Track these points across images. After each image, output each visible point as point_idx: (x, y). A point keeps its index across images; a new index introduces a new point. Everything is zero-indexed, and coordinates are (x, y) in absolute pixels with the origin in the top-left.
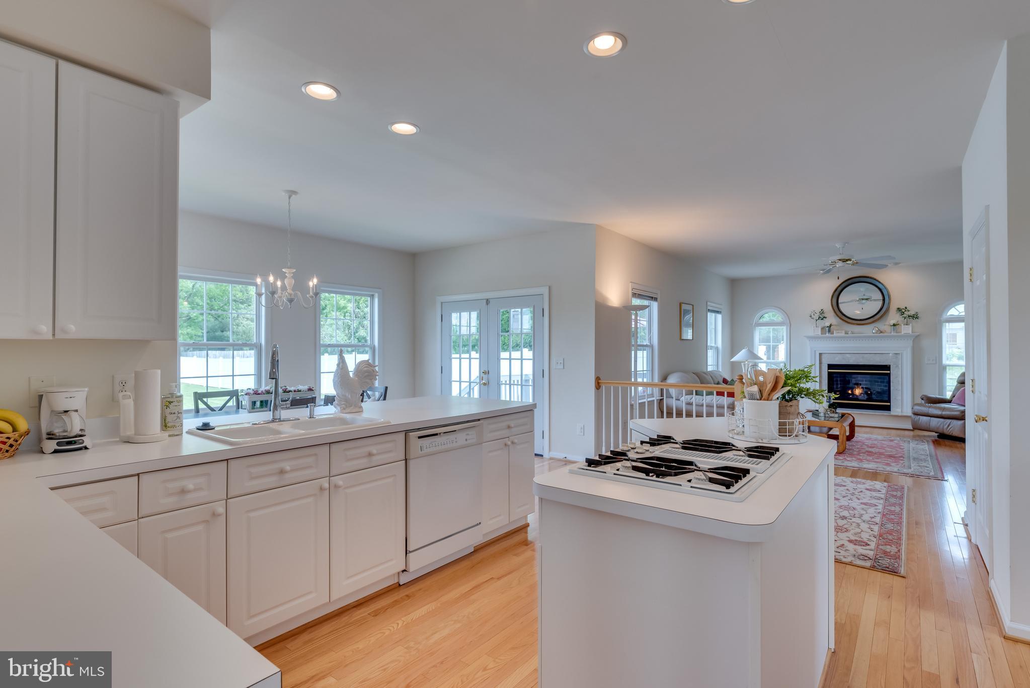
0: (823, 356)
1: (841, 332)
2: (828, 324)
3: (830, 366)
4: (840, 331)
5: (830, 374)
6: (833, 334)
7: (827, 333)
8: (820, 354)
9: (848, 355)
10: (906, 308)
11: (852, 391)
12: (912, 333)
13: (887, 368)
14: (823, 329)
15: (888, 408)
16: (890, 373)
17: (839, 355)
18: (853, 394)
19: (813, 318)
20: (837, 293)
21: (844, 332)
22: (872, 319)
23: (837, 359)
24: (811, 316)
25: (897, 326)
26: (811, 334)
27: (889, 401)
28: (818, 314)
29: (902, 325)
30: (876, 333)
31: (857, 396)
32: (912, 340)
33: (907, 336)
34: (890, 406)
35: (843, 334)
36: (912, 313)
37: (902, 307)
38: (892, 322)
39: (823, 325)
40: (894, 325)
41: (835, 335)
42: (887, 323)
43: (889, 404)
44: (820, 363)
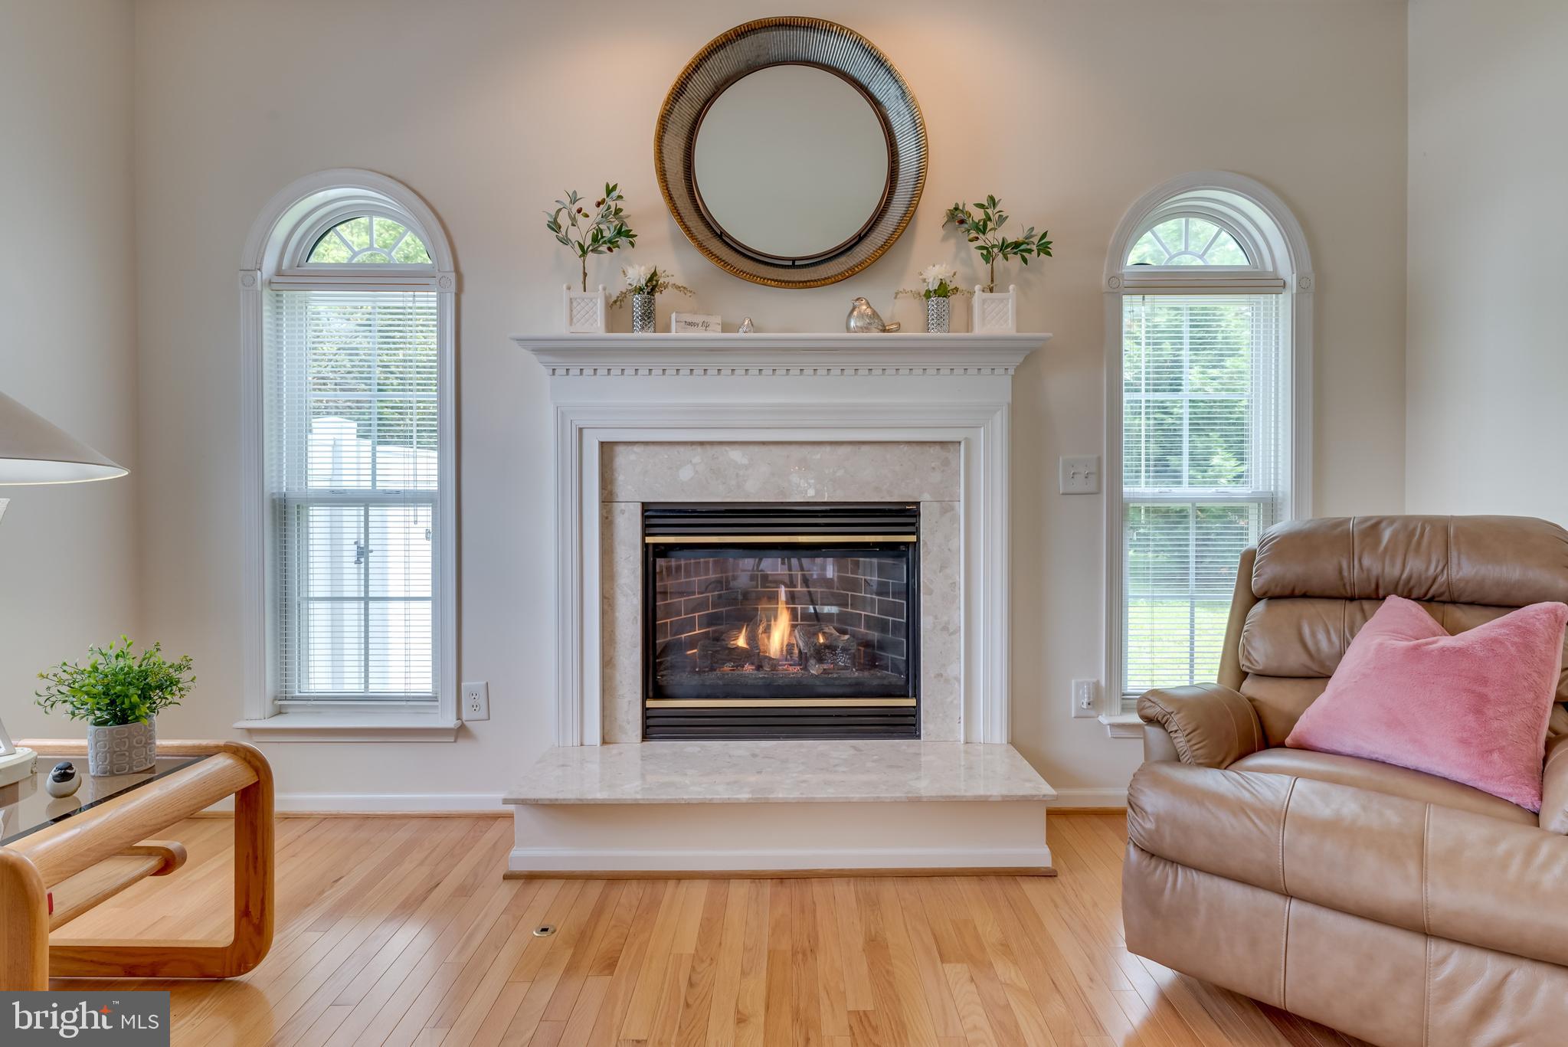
0: (624, 460)
1: (706, 326)
2: (637, 274)
3: (654, 516)
4: (698, 319)
5: (652, 555)
6: (667, 329)
7: (638, 324)
8: (607, 449)
9: (736, 455)
10: (993, 201)
11: (752, 639)
12: (1018, 331)
13: (906, 515)
14: (615, 306)
15: (905, 725)
16: (916, 545)
17: (697, 456)
18: (755, 655)
19: (565, 241)
20: (685, 110)
21: (715, 320)
22: (843, 259)
23: (686, 474)
24: (555, 226)
25: (954, 299)
26: (558, 327)
27: (910, 685)
28: (595, 213)
29: (977, 288)
30: (866, 329)
31: (774, 664)
32: (1011, 372)
33: (993, 348)
34: (914, 713)
35: (715, 334)
36: (1011, 233)
37: (970, 200)
38: (935, 273)
39: (618, 288)
40: (943, 291)
41: (673, 334)
42: (911, 283)
43: (912, 702)
44: (607, 499)
